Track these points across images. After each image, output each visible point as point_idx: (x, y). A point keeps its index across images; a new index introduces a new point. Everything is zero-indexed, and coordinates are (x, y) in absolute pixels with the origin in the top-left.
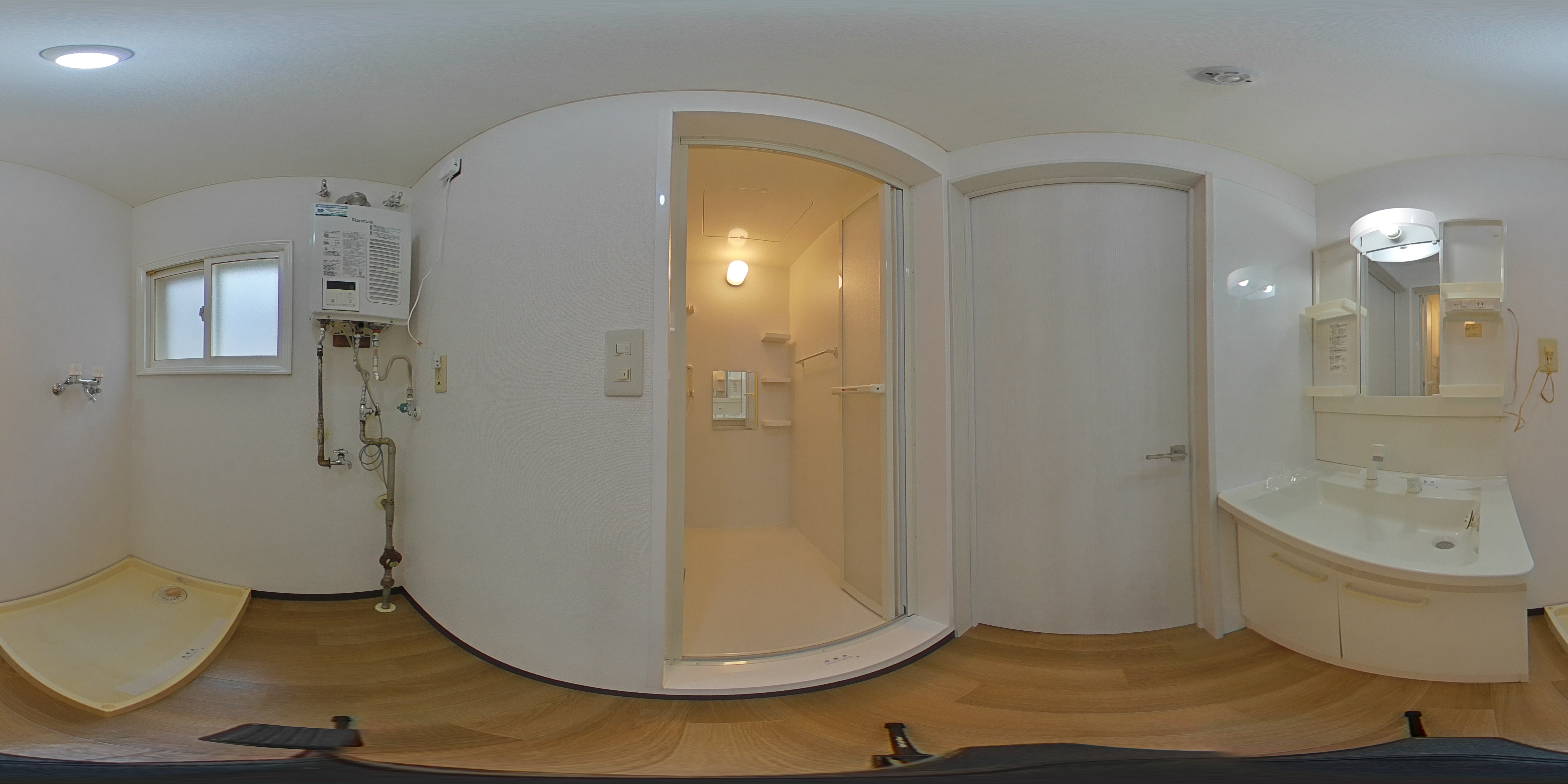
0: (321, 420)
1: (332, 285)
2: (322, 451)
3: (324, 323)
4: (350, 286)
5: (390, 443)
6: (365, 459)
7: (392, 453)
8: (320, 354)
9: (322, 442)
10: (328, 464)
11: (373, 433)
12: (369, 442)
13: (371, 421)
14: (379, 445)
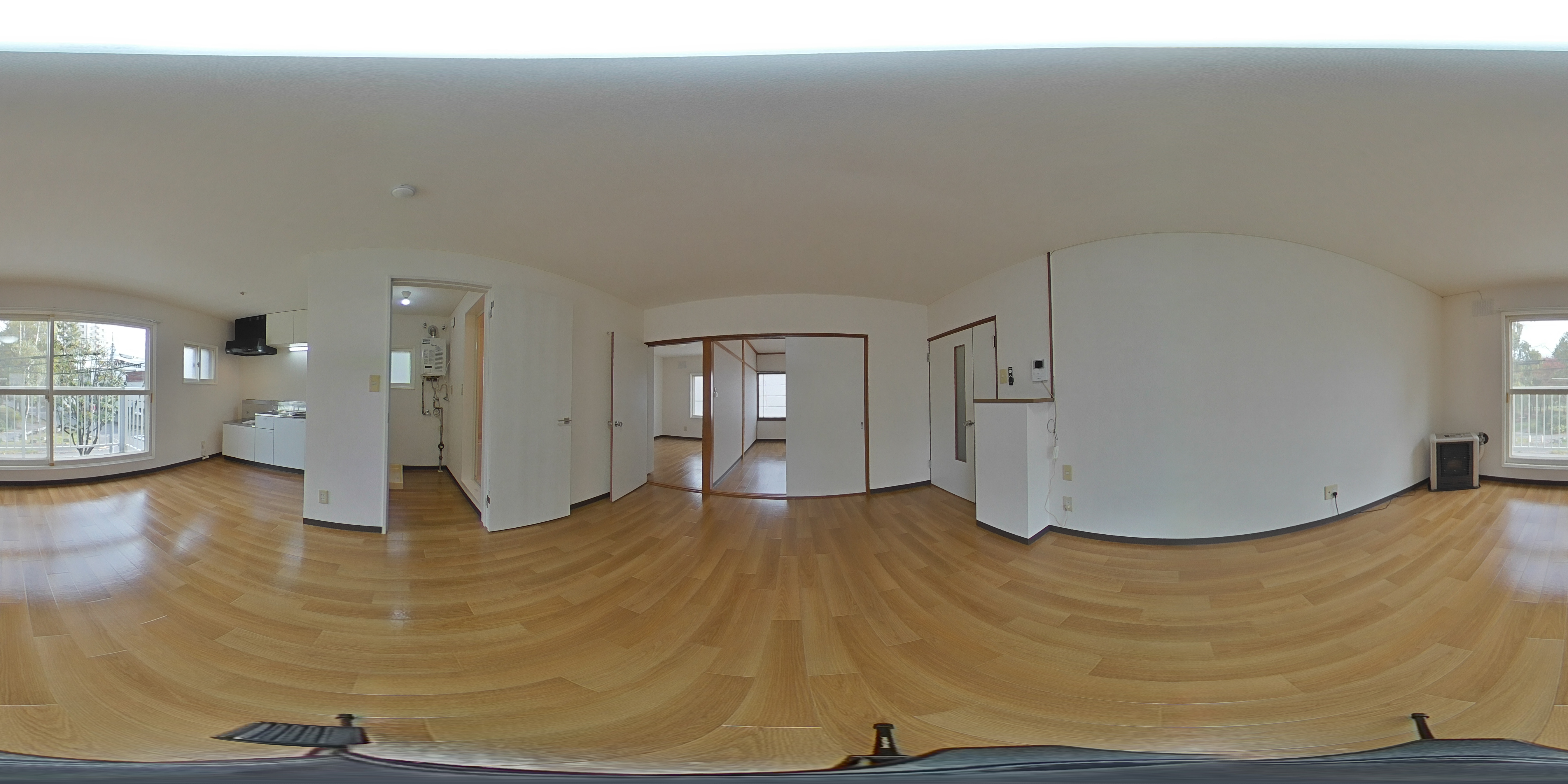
0: (423, 401)
1: (426, 367)
2: (423, 410)
3: (424, 376)
4: (430, 367)
5: (442, 408)
6: (435, 413)
7: (442, 411)
8: (423, 384)
9: (423, 408)
10: (425, 414)
11: (437, 405)
12: (436, 408)
13: (436, 403)
14: (438, 409)
